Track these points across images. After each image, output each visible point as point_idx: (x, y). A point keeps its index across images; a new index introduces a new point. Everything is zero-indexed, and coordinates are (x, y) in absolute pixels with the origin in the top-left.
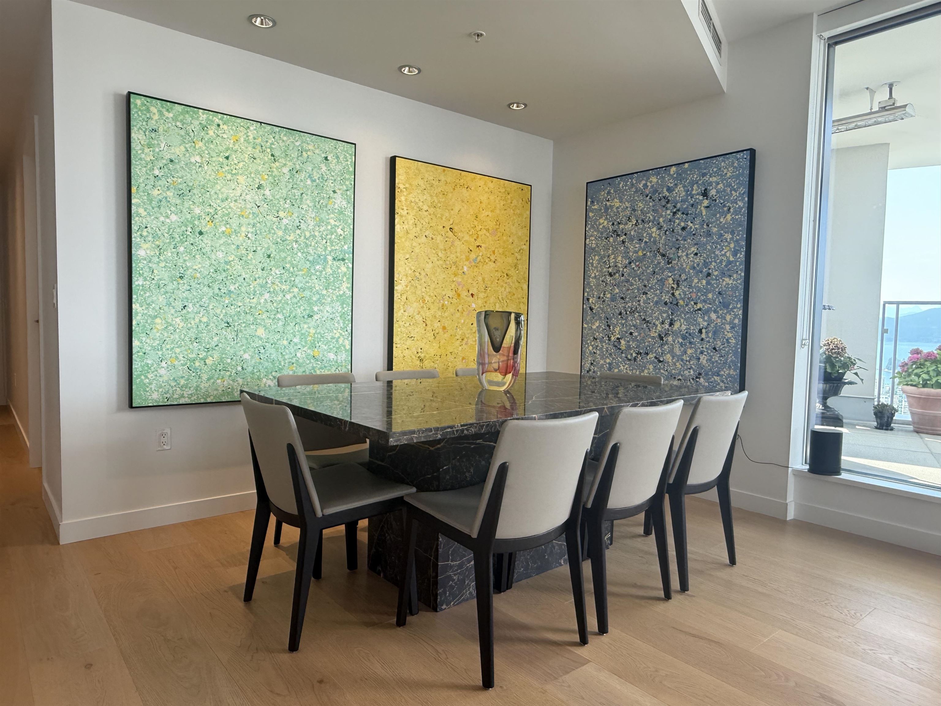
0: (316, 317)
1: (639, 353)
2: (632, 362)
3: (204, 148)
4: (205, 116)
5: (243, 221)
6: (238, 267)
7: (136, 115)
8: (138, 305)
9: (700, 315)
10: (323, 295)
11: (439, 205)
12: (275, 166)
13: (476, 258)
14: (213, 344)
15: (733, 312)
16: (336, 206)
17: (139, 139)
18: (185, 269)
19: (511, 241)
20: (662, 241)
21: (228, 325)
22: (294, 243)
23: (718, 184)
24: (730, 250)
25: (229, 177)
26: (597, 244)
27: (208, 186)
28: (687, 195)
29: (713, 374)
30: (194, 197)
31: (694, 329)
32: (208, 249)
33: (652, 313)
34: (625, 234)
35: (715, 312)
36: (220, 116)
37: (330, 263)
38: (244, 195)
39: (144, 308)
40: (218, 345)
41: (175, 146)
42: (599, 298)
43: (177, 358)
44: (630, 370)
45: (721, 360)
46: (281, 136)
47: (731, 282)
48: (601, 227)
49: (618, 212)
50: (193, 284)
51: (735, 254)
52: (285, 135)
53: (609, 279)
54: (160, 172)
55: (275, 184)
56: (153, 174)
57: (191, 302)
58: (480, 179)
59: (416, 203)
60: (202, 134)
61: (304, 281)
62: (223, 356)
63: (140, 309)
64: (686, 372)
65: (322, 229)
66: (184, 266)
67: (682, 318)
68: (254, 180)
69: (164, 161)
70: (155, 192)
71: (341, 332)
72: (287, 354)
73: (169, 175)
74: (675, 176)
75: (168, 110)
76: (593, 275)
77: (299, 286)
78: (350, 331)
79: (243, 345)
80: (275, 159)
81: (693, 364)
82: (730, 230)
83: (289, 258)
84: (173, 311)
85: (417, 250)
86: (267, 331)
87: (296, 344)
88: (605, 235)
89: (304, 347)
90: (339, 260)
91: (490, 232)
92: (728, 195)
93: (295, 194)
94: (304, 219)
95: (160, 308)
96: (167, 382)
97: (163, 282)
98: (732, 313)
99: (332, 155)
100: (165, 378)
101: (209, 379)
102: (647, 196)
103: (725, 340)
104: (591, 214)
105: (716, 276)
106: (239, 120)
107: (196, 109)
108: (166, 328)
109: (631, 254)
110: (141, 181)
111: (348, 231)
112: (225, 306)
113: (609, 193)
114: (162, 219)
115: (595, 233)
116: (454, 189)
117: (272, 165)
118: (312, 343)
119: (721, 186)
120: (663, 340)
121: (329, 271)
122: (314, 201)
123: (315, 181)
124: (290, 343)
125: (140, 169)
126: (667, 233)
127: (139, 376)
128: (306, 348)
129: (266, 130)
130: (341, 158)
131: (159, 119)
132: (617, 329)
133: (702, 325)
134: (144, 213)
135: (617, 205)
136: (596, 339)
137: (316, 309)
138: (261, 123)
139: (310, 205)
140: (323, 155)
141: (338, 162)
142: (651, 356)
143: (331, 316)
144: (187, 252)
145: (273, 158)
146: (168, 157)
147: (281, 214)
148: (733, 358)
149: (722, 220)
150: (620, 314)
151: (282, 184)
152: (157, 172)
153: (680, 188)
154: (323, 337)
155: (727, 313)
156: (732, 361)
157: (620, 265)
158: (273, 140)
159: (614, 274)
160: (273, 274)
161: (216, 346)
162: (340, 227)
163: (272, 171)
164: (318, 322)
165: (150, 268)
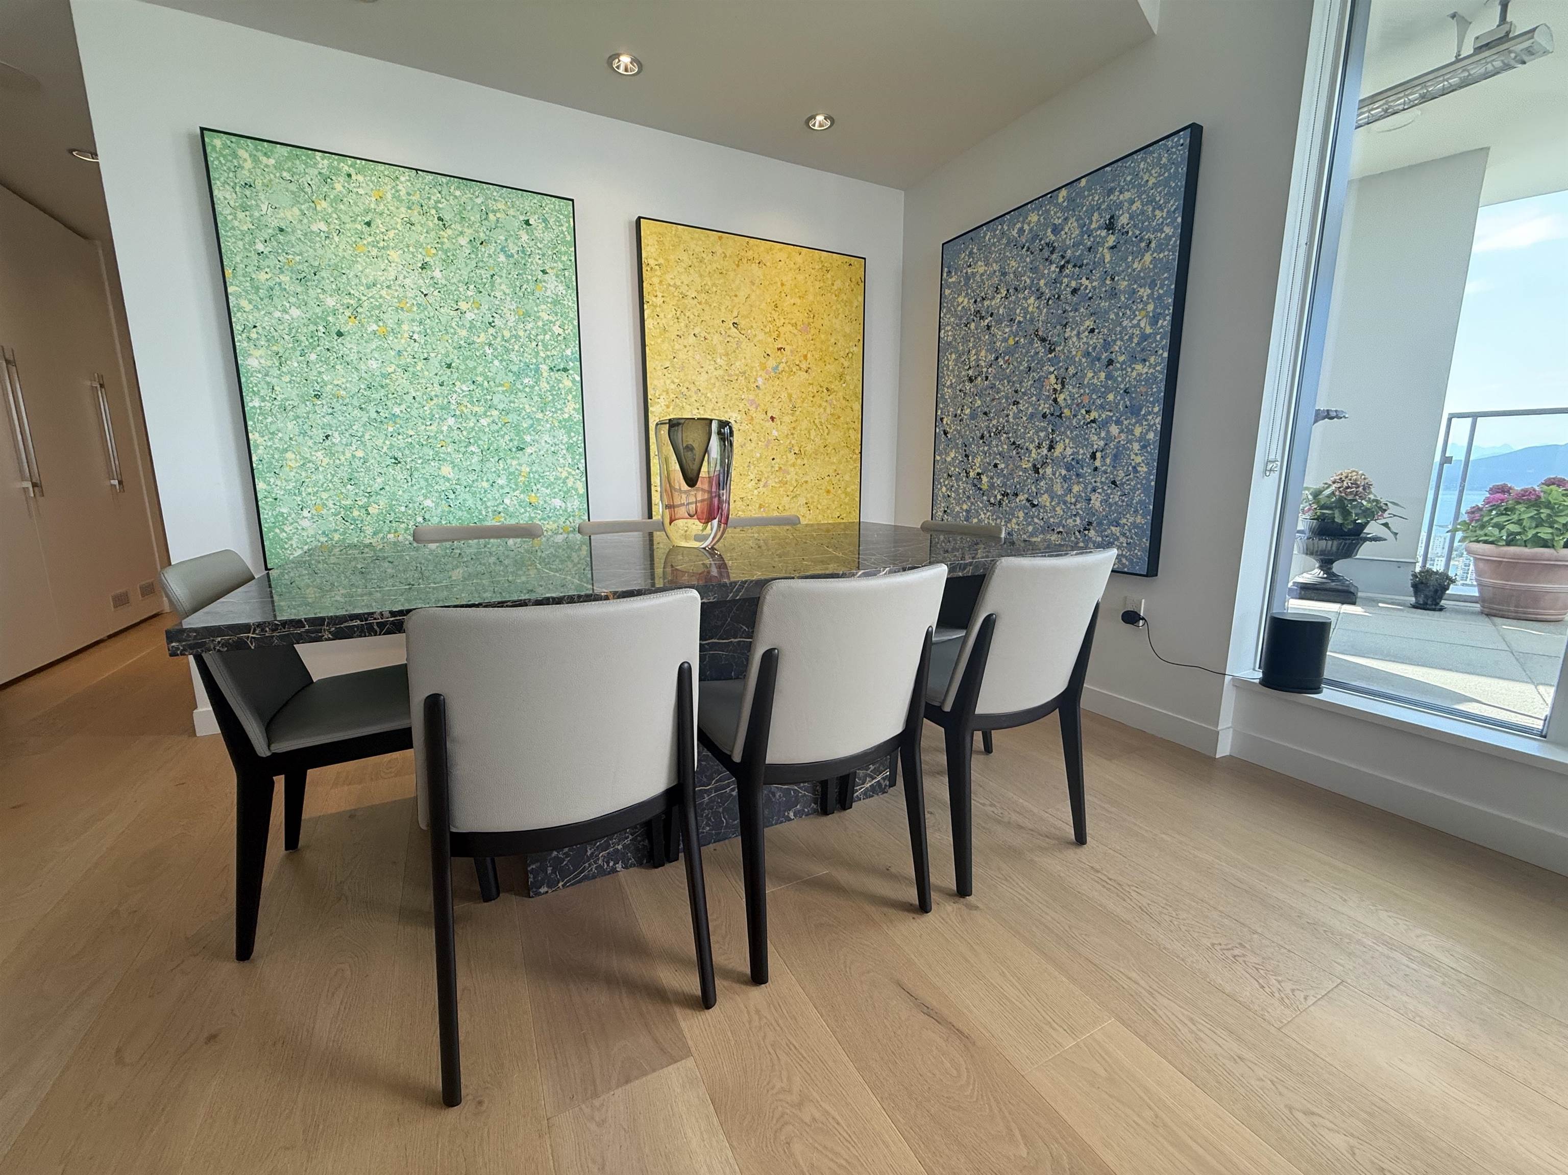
0: (529, 450)
1: (1006, 494)
2: (997, 507)
3: (330, 210)
4: (326, 162)
5: (403, 316)
6: (402, 382)
7: (216, 163)
8: (257, 434)
9: (1093, 430)
10: (538, 420)
11: (714, 289)
12: (446, 235)
13: (777, 367)
14: (377, 487)
15: (1147, 420)
16: (549, 293)
17: (225, 198)
18: (322, 384)
19: (833, 341)
20: (1042, 318)
21: (397, 461)
22: (487, 348)
23: (1132, 202)
24: (1147, 316)
25: (374, 252)
26: (954, 336)
27: (343, 266)
28: (1082, 234)
29: (1111, 523)
30: (323, 282)
31: (1084, 453)
32: (353, 357)
33: (1025, 433)
34: (992, 315)
35: (1118, 422)
36: (350, 161)
37: (545, 374)
38: (401, 277)
39: (266, 438)
40: (383, 488)
41: (284, 208)
42: (956, 416)
43: (324, 505)
44: (993, 520)
45: (1123, 501)
46: (452, 191)
47: (1145, 370)
48: (960, 308)
49: (983, 280)
50: (338, 407)
51: (1154, 321)
52: (458, 188)
53: (968, 386)
54: (266, 247)
55: (448, 262)
56: (255, 250)
57: (336, 431)
58: (781, 250)
59: (676, 287)
60: (325, 189)
61: (506, 400)
62: (394, 502)
63: (261, 441)
64: (1070, 521)
65: (529, 326)
66: (319, 380)
67: (1068, 437)
68: (415, 256)
69: (270, 231)
70: (262, 276)
71: (570, 470)
72: (489, 500)
73: (280, 251)
74: (1065, 204)
75: (265, 154)
76: (948, 383)
77: (501, 407)
78: (583, 469)
79: (422, 488)
80: (444, 225)
81: (1081, 509)
82: (1149, 281)
83: (480, 369)
84: (310, 443)
85: (681, 355)
86: (456, 468)
87: (502, 487)
88: (964, 321)
89: (514, 490)
90: (559, 370)
91: (799, 328)
92: (1148, 218)
93: (481, 275)
94: (500, 312)
95: (291, 439)
96: (314, 536)
97: (291, 402)
98: (1145, 423)
99: (536, 217)
100: (311, 532)
101: (375, 534)
102: (1023, 248)
103: (1130, 468)
104: (947, 292)
105: (1124, 362)
106: (381, 167)
107: (310, 152)
108: (303, 465)
109: (998, 344)
110: (238, 259)
111: (571, 329)
112: (389, 435)
113: (971, 253)
114: (277, 314)
115: (952, 320)
116: (738, 266)
117: (441, 233)
118: (526, 486)
119: (1137, 205)
120: (1038, 473)
121: (544, 385)
122: (512, 285)
123: (512, 256)
124: (492, 485)
125: (233, 243)
126: (1050, 302)
127: (271, 529)
128: (518, 492)
129: (426, 181)
130: (552, 221)
131: (254, 168)
132: (978, 461)
133: (1095, 447)
134: (248, 307)
135: (981, 270)
136: (951, 477)
137: (528, 438)
138: (417, 170)
139: (507, 291)
140: (522, 218)
141: (546, 228)
142: (1022, 497)
143: (553, 449)
144: (321, 361)
145: (441, 222)
146: (275, 223)
147: (463, 306)
148: (1143, 497)
149: (1135, 266)
150: (982, 437)
151: (460, 261)
152: (260, 247)
153: (1073, 223)
154: (543, 477)
155: (1136, 423)
156: (1140, 502)
157: (983, 364)
158: (439, 195)
159: (976, 378)
160: (459, 390)
161: (381, 489)
162: (558, 323)
163: (442, 243)
164: (534, 457)
165: (268, 383)
